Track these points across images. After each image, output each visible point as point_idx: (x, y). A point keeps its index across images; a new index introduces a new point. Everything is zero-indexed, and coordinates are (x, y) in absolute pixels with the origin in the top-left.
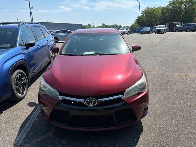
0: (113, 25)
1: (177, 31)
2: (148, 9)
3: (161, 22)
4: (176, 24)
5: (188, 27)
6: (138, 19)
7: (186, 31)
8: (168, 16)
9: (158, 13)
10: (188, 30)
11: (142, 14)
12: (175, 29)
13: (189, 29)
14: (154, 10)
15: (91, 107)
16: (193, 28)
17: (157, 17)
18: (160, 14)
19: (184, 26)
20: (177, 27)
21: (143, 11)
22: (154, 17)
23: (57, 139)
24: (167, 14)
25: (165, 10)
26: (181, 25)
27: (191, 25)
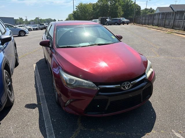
0: (47, 19)
1: (108, 24)
2: (81, 4)
3: (93, 17)
4: (106, 19)
5: (116, 21)
6: (73, 13)
7: (114, 24)
8: (98, 12)
9: (90, 9)
10: (116, 24)
11: (76, 9)
12: (106, 23)
13: (116, 22)
14: (87, 5)
15: (127, 90)
16: (119, 22)
17: (90, 12)
18: (91, 10)
19: (113, 20)
20: (107, 21)
21: (77, 6)
22: (87, 12)
23: (92, 130)
24: (98, 10)
25: (96, 6)
26: (110, 19)
27: (117, 19)
